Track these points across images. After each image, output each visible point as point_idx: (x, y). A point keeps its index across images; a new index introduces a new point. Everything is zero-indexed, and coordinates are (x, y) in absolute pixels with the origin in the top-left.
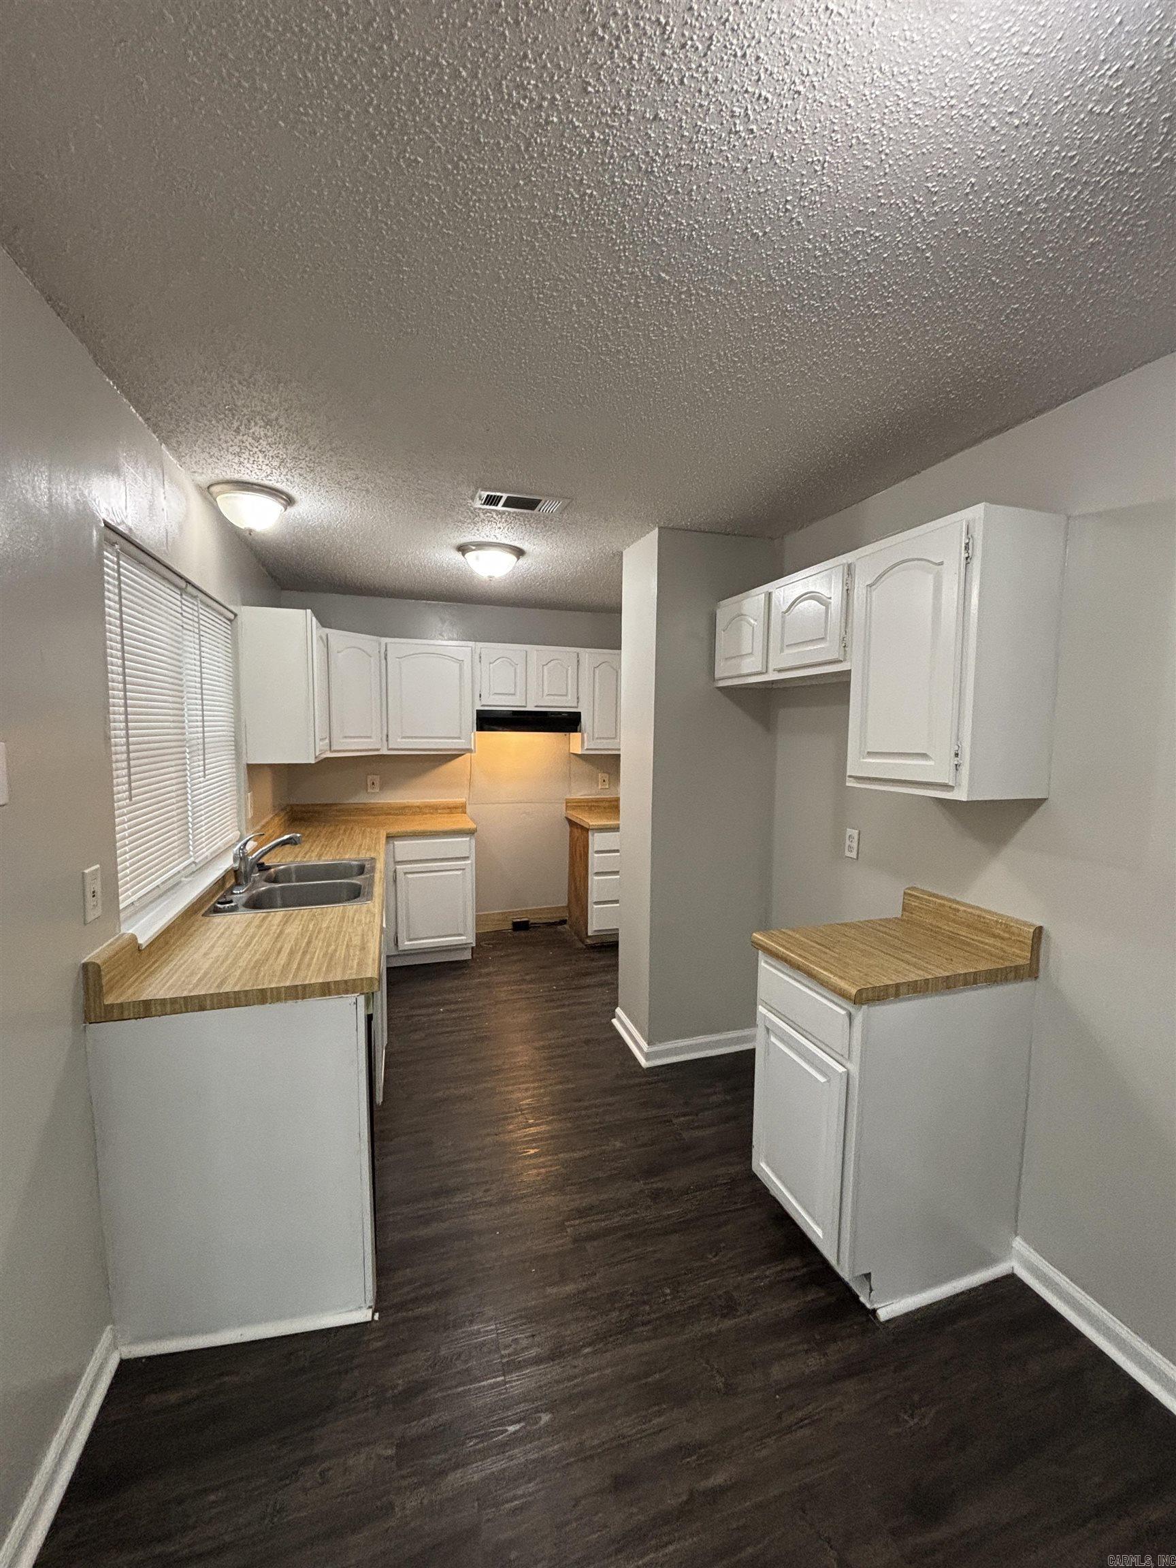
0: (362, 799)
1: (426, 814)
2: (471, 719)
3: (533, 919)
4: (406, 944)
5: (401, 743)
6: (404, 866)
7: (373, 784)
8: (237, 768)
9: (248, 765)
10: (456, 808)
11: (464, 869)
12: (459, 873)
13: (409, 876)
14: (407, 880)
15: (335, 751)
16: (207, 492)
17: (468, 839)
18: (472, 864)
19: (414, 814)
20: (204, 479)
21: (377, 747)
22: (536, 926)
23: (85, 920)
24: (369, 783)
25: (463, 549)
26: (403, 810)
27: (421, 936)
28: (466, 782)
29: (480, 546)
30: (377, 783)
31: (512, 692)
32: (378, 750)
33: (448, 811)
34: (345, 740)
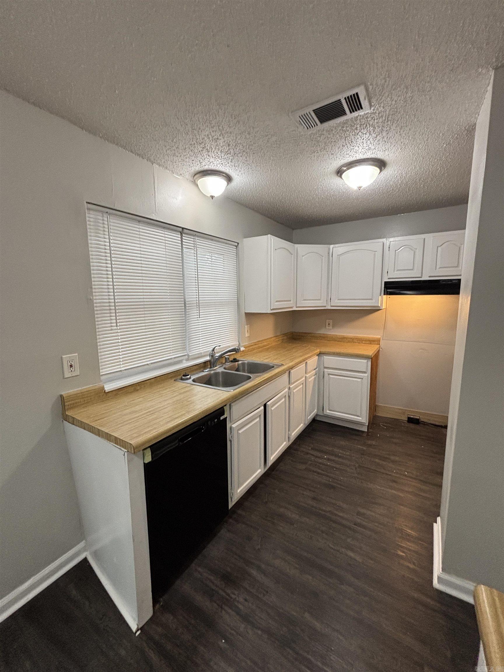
0: (322, 331)
1: (356, 343)
3: (423, 419)
4: (327, 412)
5: (337, 303)
6: (329, 370)
7: (329, 324)
8: (238, 315)
9: (245, 314)
10: (374, 341)
11: (362, 379)
12: (359, 380)
13: (331, 376)
14: (329, 378)
15: (299, 307)
17: (366, 361)
18: (368, 376)
19: (349, 342)
21: (325, 305)
22: (425, 424)
23: (64, 376)
24: (327, 324)
25: (340, 172)
26: (343, 340)
27: (336, 410)
28: (382, 326)
30: (331, 324)
31: (412, 268)
33: (369, 342)
34: (304, 302)
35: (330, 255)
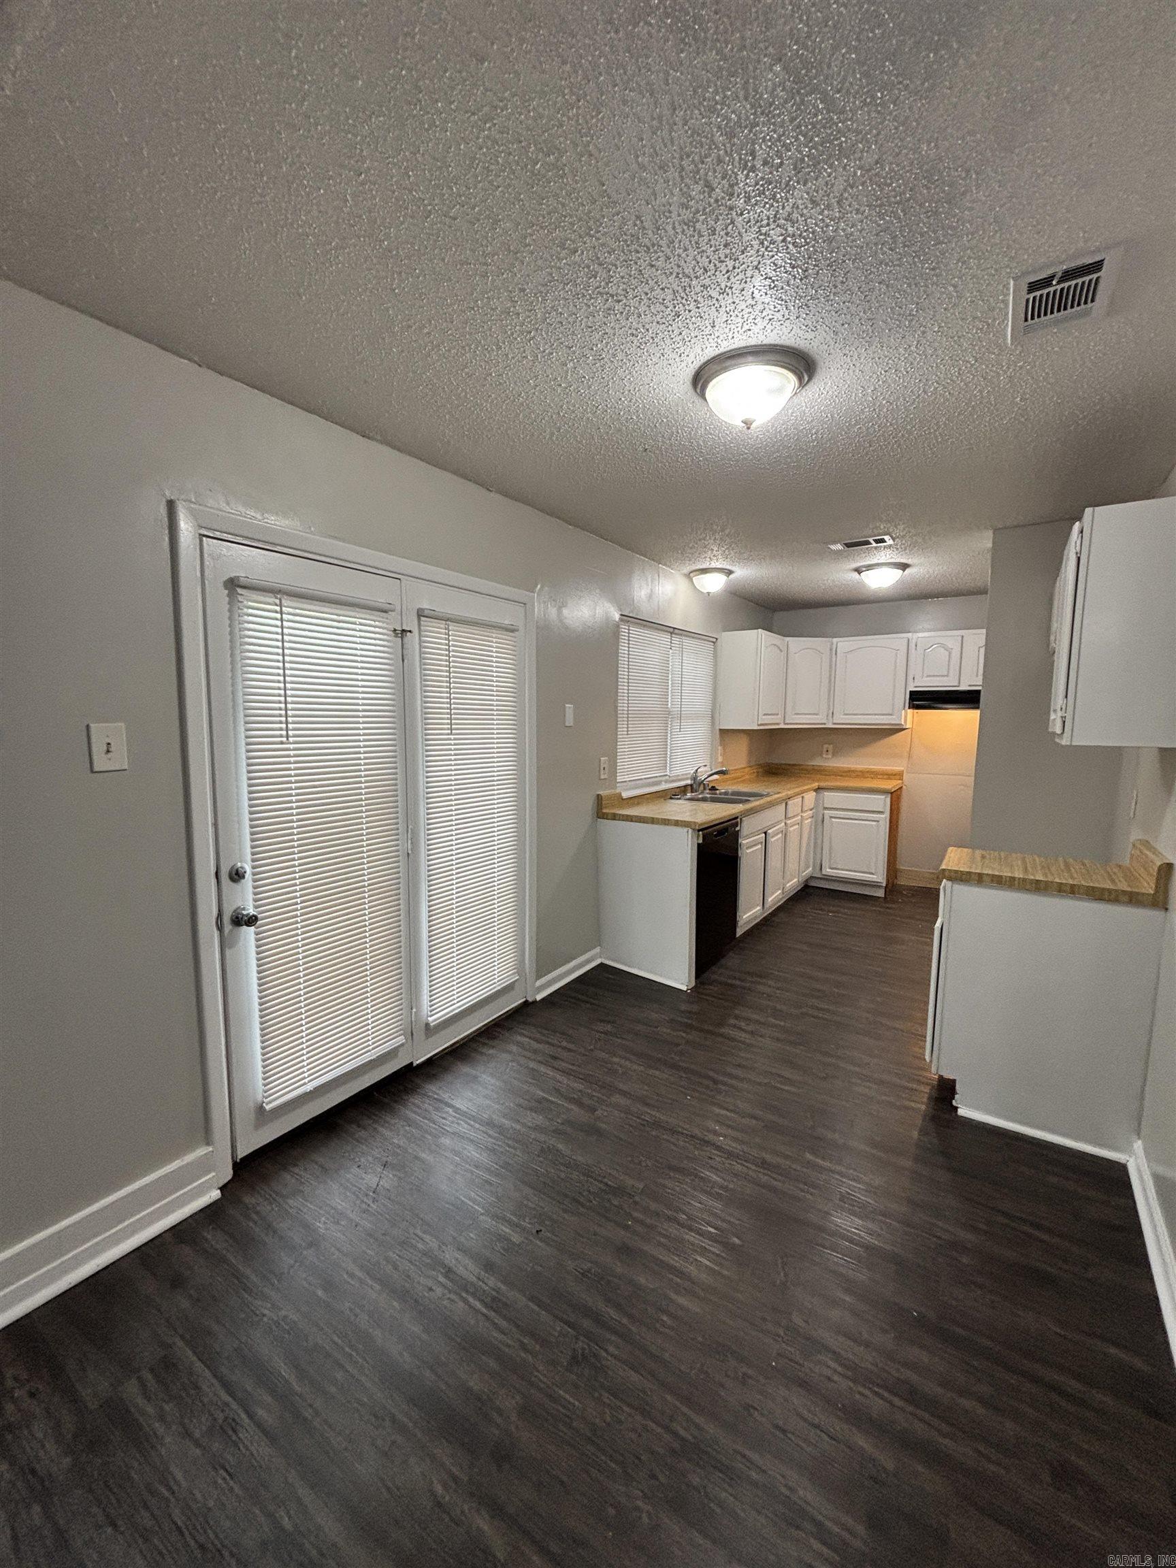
0: (818, 762)
2: (902, 698)
4: (827, 871)
5: (842, 719)
6: (832, 812)
7: (827, 751)
8: (712, 732)
9: (720, 730)
10: (894, 774)
11: (878, 821)
12: (875, 823)
13: (833, 820)
14: (832, 823)
15: (788, 724)
16: (689, 576)
17: (883, 797)
18: (886, 818)
19: (857, 776)
20: (687, 569)
21: (823, 722)
24: (825, 750)
25: (858, 571)
26: (848, 773)
28: (906, 754)
29: (869, 567)
30: (831, 750)
31: (946, 673)
32: (825, 724)
33: (887, 776)
34: (796, 716)
35: (834, 652)
